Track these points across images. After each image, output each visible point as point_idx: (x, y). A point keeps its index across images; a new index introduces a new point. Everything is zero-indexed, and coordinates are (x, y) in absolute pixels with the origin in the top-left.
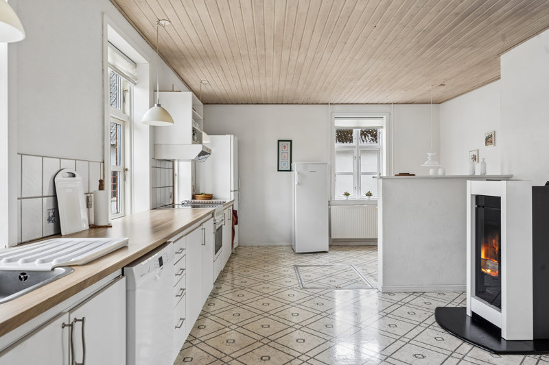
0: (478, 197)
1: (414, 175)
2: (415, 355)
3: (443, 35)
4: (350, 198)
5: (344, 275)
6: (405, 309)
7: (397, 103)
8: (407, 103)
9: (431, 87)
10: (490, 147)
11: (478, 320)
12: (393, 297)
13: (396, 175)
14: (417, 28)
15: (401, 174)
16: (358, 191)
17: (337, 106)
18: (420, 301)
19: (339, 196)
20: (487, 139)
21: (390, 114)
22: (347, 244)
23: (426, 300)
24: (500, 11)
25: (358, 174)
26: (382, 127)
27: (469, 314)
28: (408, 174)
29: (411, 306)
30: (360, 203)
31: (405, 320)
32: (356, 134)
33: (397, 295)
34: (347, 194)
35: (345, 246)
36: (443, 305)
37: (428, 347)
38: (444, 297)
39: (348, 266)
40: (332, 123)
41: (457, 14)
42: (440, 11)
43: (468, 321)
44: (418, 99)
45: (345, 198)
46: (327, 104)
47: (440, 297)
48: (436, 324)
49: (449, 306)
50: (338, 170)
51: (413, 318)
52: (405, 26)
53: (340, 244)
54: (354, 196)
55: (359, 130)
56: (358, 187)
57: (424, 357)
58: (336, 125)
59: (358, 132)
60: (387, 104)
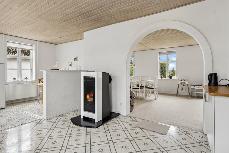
0: (85, 77)
1: (59, 70)
2: (76, 140)
3: (72, 18)
4: (16, 80)
5: (22, 117)
6: (60, 123)
7: (39, 41)
8: (44, 42)
9: (57, 37)
10: (76, 62)
11: (86, 119)
12: (52, 120)
13: (51, 70)
14: (65, 12)
15: (53, 69)
16: (20, 78)
17: (8, 36)
18: (63, 118)
19: (9, 79)
20: (75, 59)
21: (37, 45)
22: (14, 102)
23: (65, 117)
24: (92, 17)
25: (20, 70)
26: (32, 50)
27: (82, 117)
28: (56, 69)
29: (61, 121)
30: (22, 83)
31: (63, 128)
32: (19, 51)
33: (53, 119)
34: (14, 79)
35: (14, 103)
36: (72, 117)
37: (78, 135)
38: (70, 114)
39: (22, 112)
40: (5, 44)
41: (80, 12)
42: (76, 9)
43: (82, 120)
44: (49, 41)
45: (13, 81)
46: (3, 34)
47: (69, 114)
48: (74, 125)
49: (74, 117)
50: (8, 67)
51: (65, 126)
52: (61, 9)
53: (11, 103)
54: (18, 79)
55: (21, 49)
56: (20, 75)
57: (79, 139)
58: (8, 45)
59: (20, 50)
60: (35, 40)
